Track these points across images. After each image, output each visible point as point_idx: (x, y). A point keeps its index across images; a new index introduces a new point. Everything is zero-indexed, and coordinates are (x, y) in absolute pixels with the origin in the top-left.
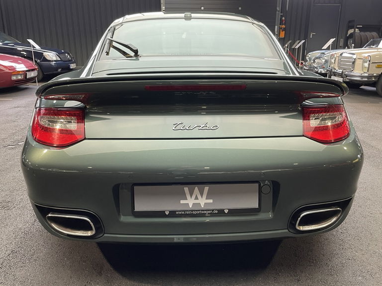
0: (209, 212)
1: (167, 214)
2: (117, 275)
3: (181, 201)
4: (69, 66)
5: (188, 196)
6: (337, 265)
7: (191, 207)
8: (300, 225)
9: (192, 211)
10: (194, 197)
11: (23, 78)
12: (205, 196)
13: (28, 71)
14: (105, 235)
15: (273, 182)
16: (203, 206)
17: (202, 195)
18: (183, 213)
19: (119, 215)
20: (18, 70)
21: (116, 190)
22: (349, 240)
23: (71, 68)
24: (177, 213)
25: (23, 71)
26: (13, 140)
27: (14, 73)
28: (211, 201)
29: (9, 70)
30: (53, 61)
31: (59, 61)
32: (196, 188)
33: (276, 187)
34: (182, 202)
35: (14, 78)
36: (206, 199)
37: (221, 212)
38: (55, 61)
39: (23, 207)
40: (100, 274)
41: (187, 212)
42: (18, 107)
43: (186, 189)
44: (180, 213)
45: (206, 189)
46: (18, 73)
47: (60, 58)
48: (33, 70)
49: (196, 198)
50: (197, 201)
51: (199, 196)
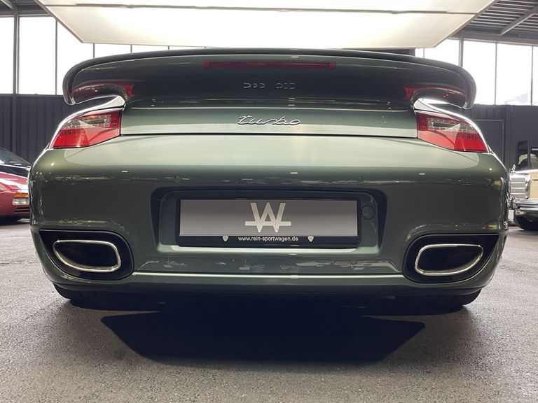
0: (286, 239)
1: (225, 240)
3: (246, 222)
5: (256, 216)
7: (259, 231)
8: (420, 267)
9: (261, 237)
10: (264, 216)
12: (280, 216)
14: (134, 274)
16: (277, 231)
17: (276, 214)
18: (248, 239)
19: (157, 244)
24: (240, 239)
27: (17, 196)
28: (288, 224)
29: (11, 190)
32: (268, 203)
34: (248, 223)
35: (16, 203)
36: (282, 221)
41: (255, 239)
43: (254, 205)
44: (244, 239)
45: (282, 206)
49: (268, 219)
50: (268, 224)
51: (272, 217)
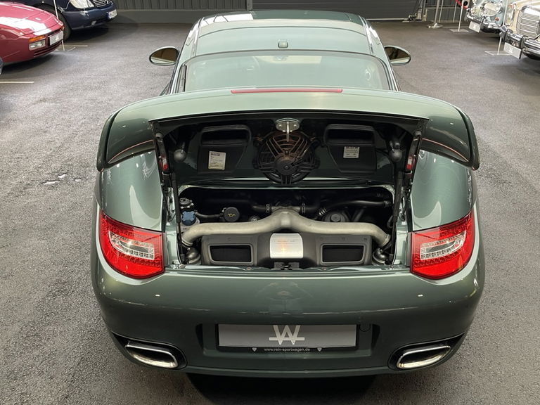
0: (301, 350)
1: (255, 350)
2: (200, 396)
4: (107, 15)
5: (278, 334)
6: (447, 391)
7: (280, 344)
8: (401, 362)
9: (282, 348)
10: (284, 334)
11: (44, 45)
12: (296, 334)
13: (52, 33)
14: (188, 367)
15: (374, 325)
16: (293, 344)
17: (293, 333)
18: (272, 350)
19: (202, 348)
20: (36, 34)
21: (199, 329)
22: (469, 355)
23: (110, 17)
24: (265, 350)
25: (44, 35)
26: (50, 171)
27: (33, 40)
28: (303, 339)
29: (25, 35)
30: (83, 10)
31: (92, 8)
33: (376, 329)
34: (271, 339)
35: (32, 47)
36: (298, 336)
37: (314, 350)
38: (86, 9)
39: (84, 292)
40: (181, 393)
41: (277, 350)
42: (44, 100)
43: (276, 327)
44: (269, 350)
45: (298, 327)
46: (38, 39)
47: (94, 4)
48: (57, 31)
49: (287, 336)
50: (287, 339)
51: (290, 334)
